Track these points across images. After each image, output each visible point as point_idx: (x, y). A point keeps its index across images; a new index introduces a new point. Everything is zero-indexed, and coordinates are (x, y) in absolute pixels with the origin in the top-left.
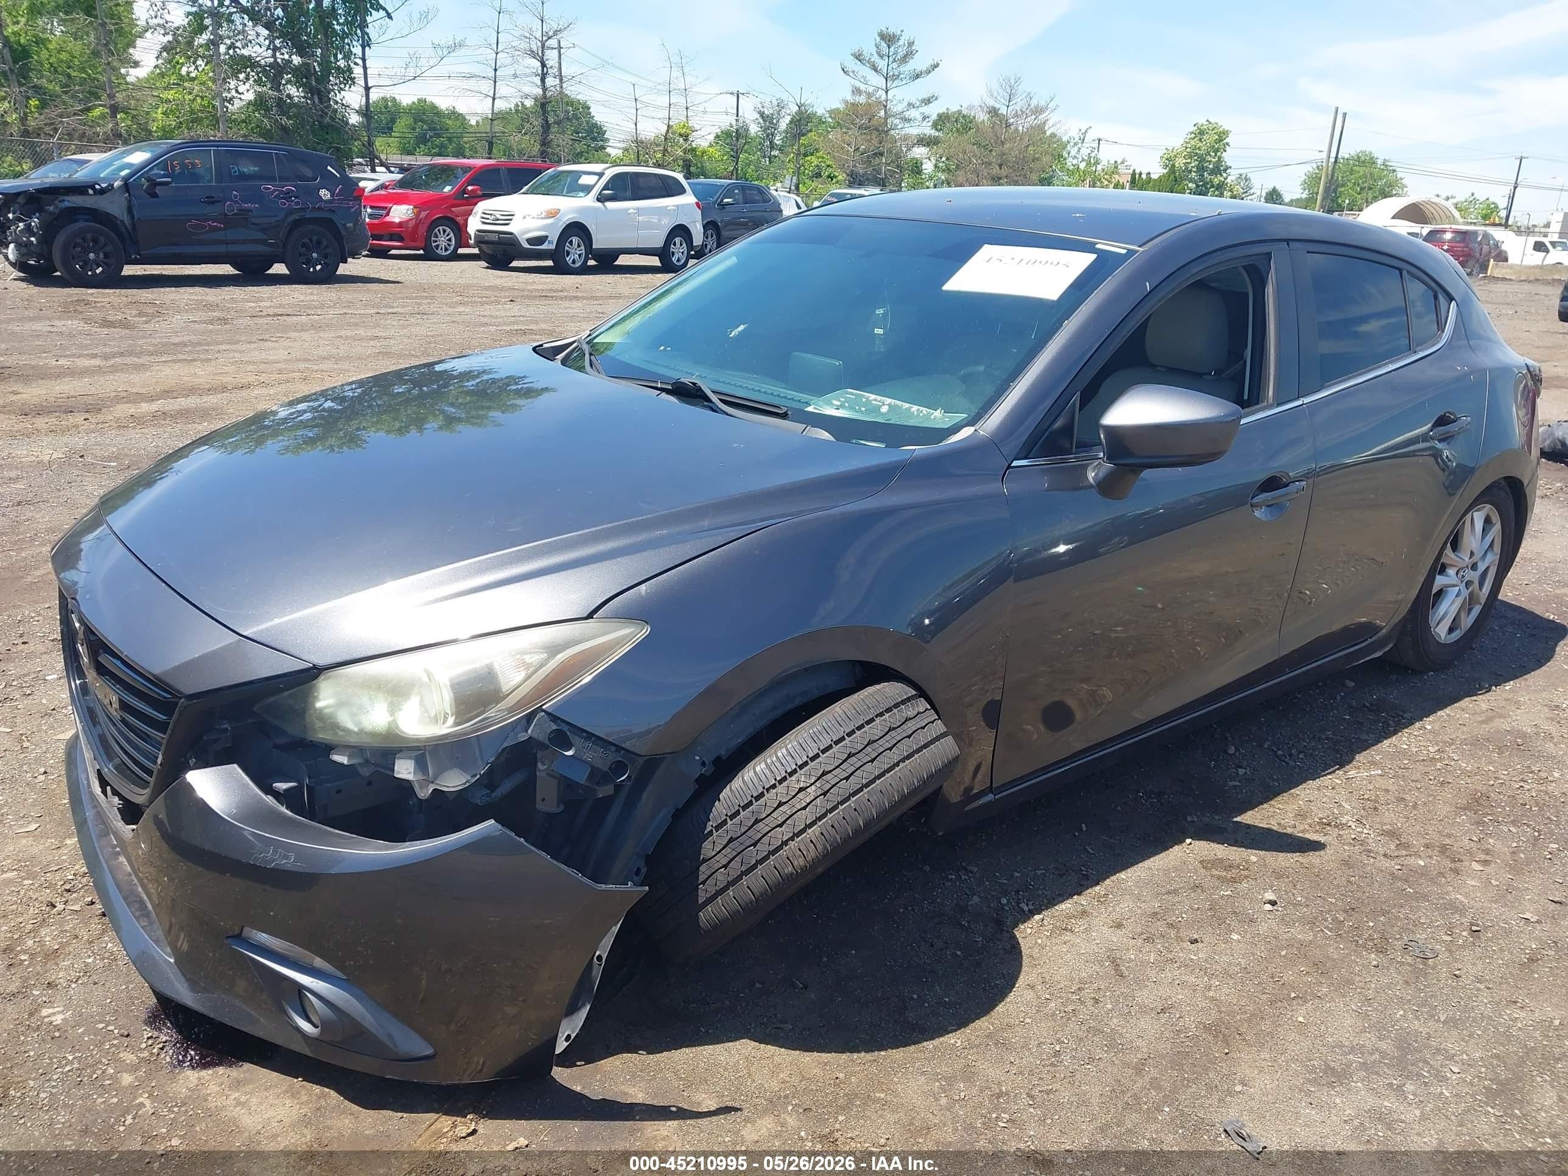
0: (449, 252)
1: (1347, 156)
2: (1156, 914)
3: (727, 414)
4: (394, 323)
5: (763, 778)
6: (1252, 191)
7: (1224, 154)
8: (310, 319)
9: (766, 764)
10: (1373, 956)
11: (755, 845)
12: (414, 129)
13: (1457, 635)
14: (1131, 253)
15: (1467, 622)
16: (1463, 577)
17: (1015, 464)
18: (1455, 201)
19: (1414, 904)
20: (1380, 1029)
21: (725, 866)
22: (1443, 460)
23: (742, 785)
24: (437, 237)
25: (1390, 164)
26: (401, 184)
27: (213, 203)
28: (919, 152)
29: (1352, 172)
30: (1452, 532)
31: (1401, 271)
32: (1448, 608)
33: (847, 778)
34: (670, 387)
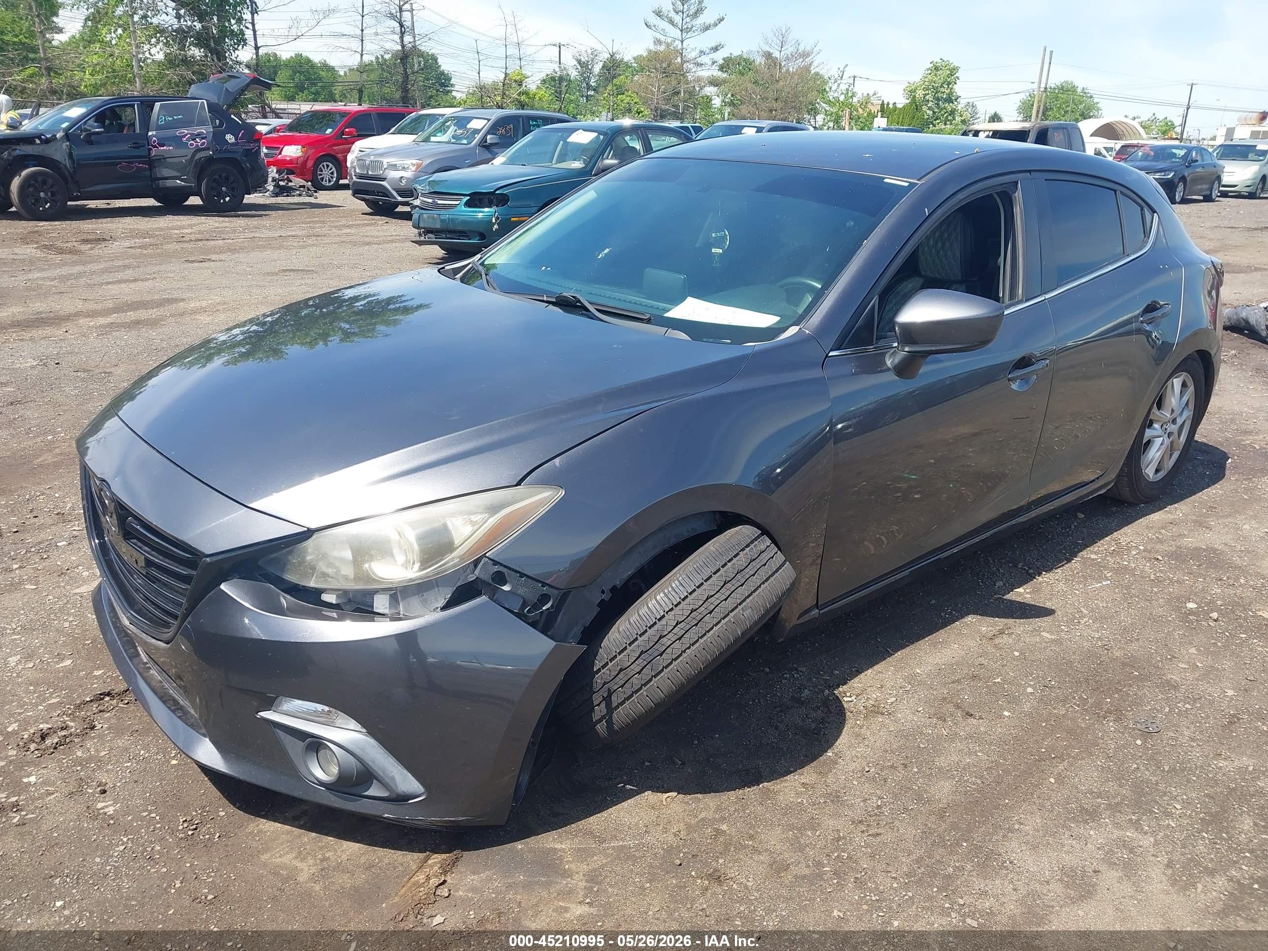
0: (332, 183)
1: (1053, 86)
2: (945, 699)
3: (603, 321)
4: (295, 244)
5: (663, 604)
6: (978, 116)
7: (955, 86)
8: (226, 243)
9: (665, 594)
10: (1111, 724)
11: (661, 655)
12: (293, 79)
13: (1161, 475)
14: (912, 185)
15: (1170, 464)
16: (1166, 429)
17: (831, 354)
18: (1140, 120)
19: (1140, 684)
20: (1119, 778)
21: (639, 673)
22: (1153, 340)
23: (647, 611)
24: (322, 171)
25: (1087, 91)
26: (290, 127)
27: (138, 148)
28: (710, 90)
29: (1057, 98)
30: (1158, 394)
31: (1115, 191)
32: (1154, 454)
33: (726, 600)
34: (554, 300)
